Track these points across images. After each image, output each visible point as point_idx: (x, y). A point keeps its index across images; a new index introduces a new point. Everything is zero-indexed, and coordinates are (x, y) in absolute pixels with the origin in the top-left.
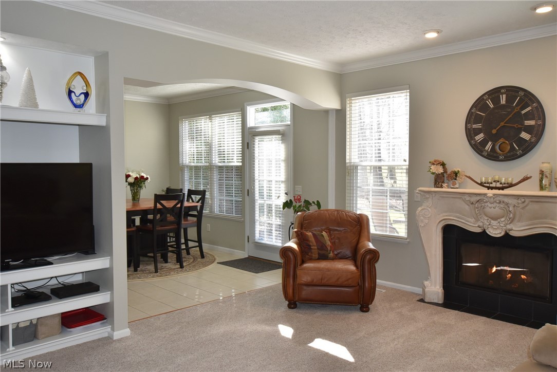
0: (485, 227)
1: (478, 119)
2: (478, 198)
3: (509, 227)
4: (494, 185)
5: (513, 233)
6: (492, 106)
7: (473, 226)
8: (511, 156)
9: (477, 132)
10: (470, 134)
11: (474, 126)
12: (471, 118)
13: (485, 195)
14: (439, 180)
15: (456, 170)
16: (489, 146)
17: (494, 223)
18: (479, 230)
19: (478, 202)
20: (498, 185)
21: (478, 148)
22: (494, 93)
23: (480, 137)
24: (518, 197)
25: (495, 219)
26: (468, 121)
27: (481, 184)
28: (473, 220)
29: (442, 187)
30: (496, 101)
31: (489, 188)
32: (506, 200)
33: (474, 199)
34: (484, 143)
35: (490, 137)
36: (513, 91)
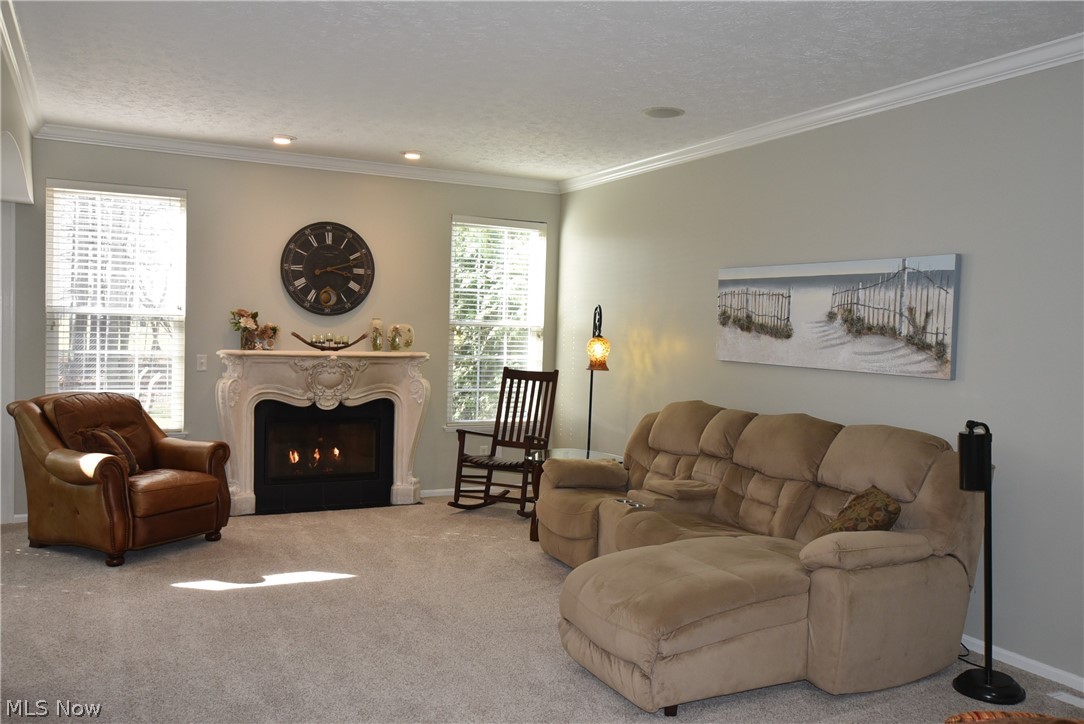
0: (317, 398)
1: (298, 259)
2: (316, 362)
3: (345, 396)
4: (327, 345)
5: (349, 403)
6: (315, 245)
7: (300, 400)
8: (339, 310)
9: (297, 275)
10: (287, 278)
11: (293, 267)
12: (288, 256)
13: (326, 357)
14: (248, 339)
15: (271, 324)
16: (312, 295)
17: (329, 392)
18: (307, 404)
19: (311, 373)
20: (333, 345)
21: (298, 297)
22: (319, 228)
23: (301, 282)
24: (360, 358)
25: (330, 387)
26: (284, 260)
27: (312, 344)
28: (300, 391)
29: (254, 348)
30: (320, 239)
31: (323, 349)
32: (349, 362)
33: (308, 364)
34: (306, 290)
35: (316, 282)
36: (340, 230)
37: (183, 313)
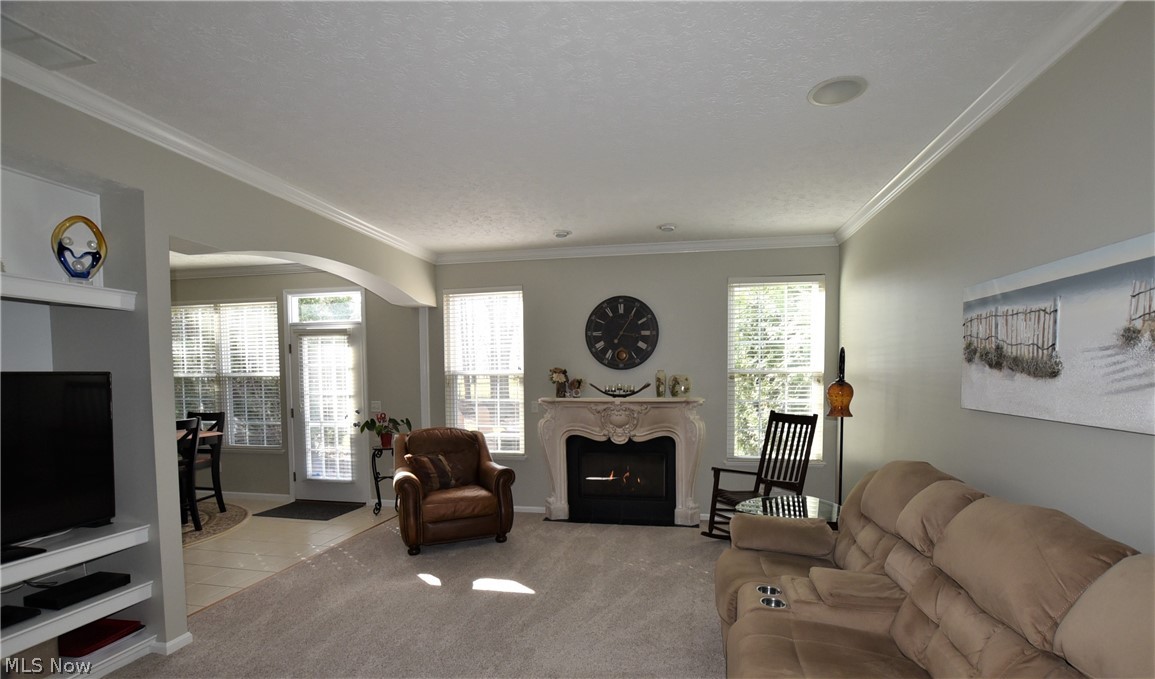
0: (611, 435)
1: (598, 327)
2: (605, 406)
3: (632, 433)
4: (617, 393)
5: (636, 439)
6: (611, 315)
7: (598, 436)
8: (630, 364)
9: (598, 340)
10: (591, 342)
11: (595, 334)
12: (591, 325)
13: (612, 403)
14: (561, 390)
15: (579, 378)
16: (609, 354)
17: (619, 430)
18: (604, 439)
19: (604, 413)
20: (622, 393)
21: (599, 356)
22: (613, 302)
23: (600, 345)
24: (641, 403)
25: (620, 426)
26: (588, 328)
27: (606, 393)
28: (598, 429)
29: (564, 396)
30: (615, 310)
31: (614, 396)
32: (632, 407)
33: (601, 408)
34: (604, 351)
35: (609, 345)
36: (629, 301)
37: (522, 371)
